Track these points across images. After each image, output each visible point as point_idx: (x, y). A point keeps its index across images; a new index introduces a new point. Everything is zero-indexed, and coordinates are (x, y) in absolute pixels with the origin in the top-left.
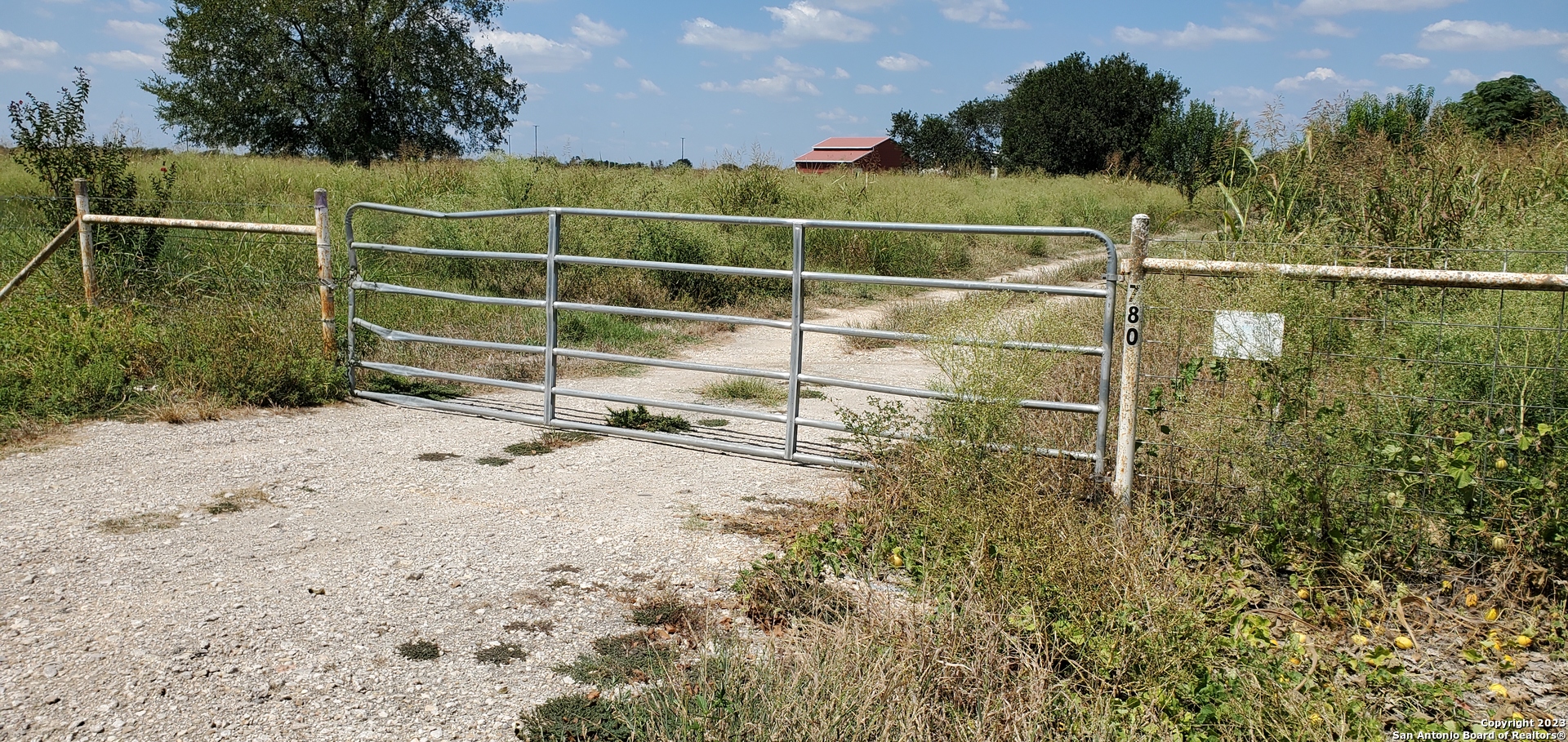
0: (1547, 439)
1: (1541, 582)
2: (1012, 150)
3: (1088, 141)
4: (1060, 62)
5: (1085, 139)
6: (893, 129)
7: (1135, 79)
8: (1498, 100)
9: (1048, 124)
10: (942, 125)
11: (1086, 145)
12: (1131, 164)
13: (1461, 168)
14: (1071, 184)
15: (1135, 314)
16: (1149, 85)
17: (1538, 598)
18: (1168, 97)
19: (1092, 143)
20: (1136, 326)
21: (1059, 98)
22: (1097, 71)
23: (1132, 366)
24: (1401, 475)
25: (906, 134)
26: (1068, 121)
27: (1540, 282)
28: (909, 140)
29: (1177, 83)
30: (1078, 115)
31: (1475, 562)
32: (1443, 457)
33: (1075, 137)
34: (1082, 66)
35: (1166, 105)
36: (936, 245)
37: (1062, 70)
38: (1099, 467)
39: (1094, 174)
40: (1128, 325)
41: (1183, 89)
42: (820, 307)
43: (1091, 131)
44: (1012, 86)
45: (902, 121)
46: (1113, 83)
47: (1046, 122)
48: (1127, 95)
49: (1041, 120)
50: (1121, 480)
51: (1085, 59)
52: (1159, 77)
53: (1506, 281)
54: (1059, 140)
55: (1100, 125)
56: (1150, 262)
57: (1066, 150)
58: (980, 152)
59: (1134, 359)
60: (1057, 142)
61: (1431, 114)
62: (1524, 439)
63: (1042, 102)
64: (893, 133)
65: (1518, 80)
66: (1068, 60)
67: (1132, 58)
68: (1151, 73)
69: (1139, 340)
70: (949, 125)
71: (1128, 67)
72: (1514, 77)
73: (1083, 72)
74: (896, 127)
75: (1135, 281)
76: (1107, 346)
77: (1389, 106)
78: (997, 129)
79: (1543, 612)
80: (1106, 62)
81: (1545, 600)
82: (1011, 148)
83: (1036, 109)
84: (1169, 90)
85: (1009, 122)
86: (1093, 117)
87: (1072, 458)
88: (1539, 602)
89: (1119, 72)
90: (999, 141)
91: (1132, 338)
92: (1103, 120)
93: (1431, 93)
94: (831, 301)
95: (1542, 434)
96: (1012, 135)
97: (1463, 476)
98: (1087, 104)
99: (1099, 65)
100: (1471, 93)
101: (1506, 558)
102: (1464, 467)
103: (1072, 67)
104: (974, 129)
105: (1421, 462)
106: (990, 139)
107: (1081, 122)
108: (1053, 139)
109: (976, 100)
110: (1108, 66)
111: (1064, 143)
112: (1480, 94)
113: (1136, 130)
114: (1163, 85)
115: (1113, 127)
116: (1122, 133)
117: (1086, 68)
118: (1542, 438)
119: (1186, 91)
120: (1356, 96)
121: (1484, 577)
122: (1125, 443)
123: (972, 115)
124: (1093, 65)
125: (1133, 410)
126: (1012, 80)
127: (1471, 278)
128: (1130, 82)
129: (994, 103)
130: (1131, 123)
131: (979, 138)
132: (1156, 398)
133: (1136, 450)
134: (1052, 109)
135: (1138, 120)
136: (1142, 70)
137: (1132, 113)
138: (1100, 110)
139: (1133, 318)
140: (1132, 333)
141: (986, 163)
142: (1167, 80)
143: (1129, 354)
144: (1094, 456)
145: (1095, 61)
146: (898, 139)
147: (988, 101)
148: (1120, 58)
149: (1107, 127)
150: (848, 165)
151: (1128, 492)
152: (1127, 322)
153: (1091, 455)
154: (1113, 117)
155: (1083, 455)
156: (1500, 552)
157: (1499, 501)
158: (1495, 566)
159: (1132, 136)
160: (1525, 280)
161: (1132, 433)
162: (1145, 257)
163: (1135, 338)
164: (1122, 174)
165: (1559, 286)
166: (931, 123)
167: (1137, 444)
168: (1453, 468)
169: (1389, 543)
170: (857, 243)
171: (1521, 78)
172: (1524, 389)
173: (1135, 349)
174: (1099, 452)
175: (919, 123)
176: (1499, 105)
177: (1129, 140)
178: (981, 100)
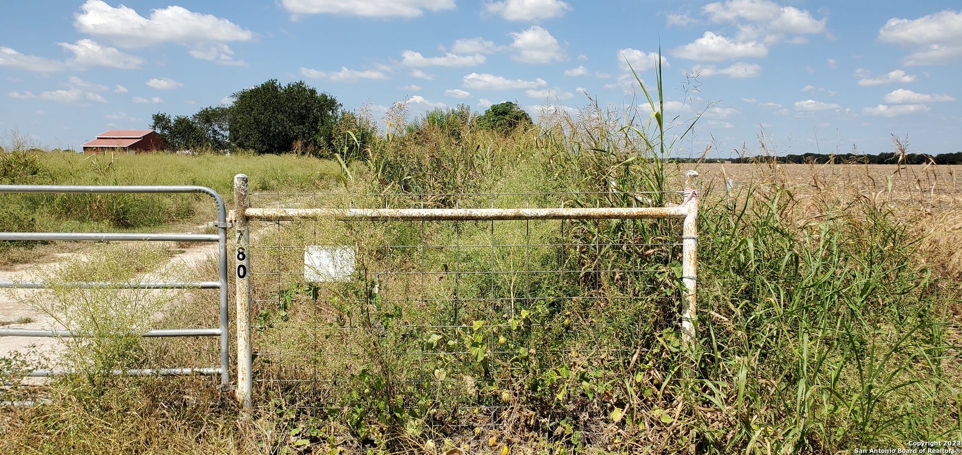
0: (526, 320)
1: (532, 421)
2: (236, 139)
3: (283, 134)
4: (263, 85)
5: (282, 133)
6: (154, 124)
7: (309, 97)
8: (501, 114)
9: (258, 123)
10: (188, 123)
11: (283, 136)
12: (308, 148)
13: (479, 146)
14: (271, 160)
15: (242, 253)
16: (318, 101)
17: (531, 434)
18: (331, 108)
19: (286, 135)
20: (244, 263)
21: (263, 107)
22: (285, 91)
23: (244, 295)
24: (442, 356)
25: (164, 128)
26: (270, 122)
27: (513, 214)
28: (166, 132)
29: (335, 100)
30: (276, 118)
31: (493, 413)
32: (467, 340)
33: (275, 131)
34: (276, 88)
35: (330, 113)
36: (167, 201)
37: (264, 89)
38: (225, 379)
39: (285, 153)
40: (238, 263)
41: (338, 103)
42: (59, 252)
43: (285, 128)
44: (235, 99)
45: (159, 120)
46: (296, 99)
47: (256, 122)
48: (305, 106)
49: (252, 120)
50: (243, 389)
51: (278, 84)
52: (324, 96)
53: (493, 214)
54: (266, 133)
55: (290, 124)
56: (250, 212)
57: (270, 139)
58: (215, 140)
59: (245, 289)
60: (264, 133)
61: (469, 120)
62: (514, 322)
63: (253, 109)
64: (154, 127)
65: (509, 104)
66: (267, 84)
67: (306, 84)
68: (319, 93)
69: (248, 273)
70: (193, 123)
71: (304, 90)
72: (507, 102)
73: (277, 91)
74: (156, 124)
75: (240, 227)
76: (223, 280)
77: (449, 116)
78: (226, 125)
79: (535, 443)
80: (291, 86)
81: (536, 435)
82: (234, 137)
83: (249, 113)
84: (331, 104)
85: (233, 121)
86: (285, 119)
87: (202, 374)
88: (533, 437)
89: (299, 92)
90: (227, 133)
91: (241, 273)
92: (292, 121)
93: (469, 108)
94: (71, 247)
95: (524, 317)
96: (235, 129)
97: (480, 353)
98: (281, 111)
99: (287, 88)
100: (489, 110)
101: (511, 406)
102: (480, 346)
103: (270, 88)
104: (211, 125)
105: (454, 345)
106: (222, 132)
107: (278, 122)
108: (262, 132)
109: (210, 107)
110: (292, 88)
111: (269, 135)
112: (493, 111)
113: (313, 127)
114: (326, 101)
115: (298, 125)
116: (304, 129)
117: (279, 89)
118: (525, 320)
119: (340, 105)
120: (432, 110)
121: (500, 422)
122: (243, 357)
123: (208, 116)
124: (283, 88)
125: (247, 330)
126: (234, 95)
127: (473, 214)
128: (306, 98)
129: (222, 110)
130: (309, 123)
131: (214, 131)
132: (264, 319)
133: (253, 362)
134: (259, 114)
135: (314, 122)
136: (313, 92)
137: (309, 117)
138: (290, 115)
139: (241, 256)
140: (241, 269)
141: (219, 146)
142: (329, 98)
143: (241, 285)
144: (220, 371)
145: (284, 85)
146: (158, 131)
147: (218, 108)
148: (299, 84)
149: (295, 126)
150: (124, 149)
151: (249, 396)
152: (237, 260)
153: (217, 370)
154: (298, 119)
155: (211, 370)
156: (507, 403)
157: (503, 367)
158: (505, 414)
159: (311, 131)
160: (504, 213)
161: (248, 348)
162: (246, 207)
163: (244, 272)
164: (303, 153)
165: (524, 216)
166: (181, 122)
167: (254, 357)
168: (473, 348)
169: (438, 408)
170: (100, 202)
171: (511, 103)
172: (512, 284)
173: (245, 281)
174: (223, 367)
175: (172, 121)
176: (502, 117)
177: (309, 134)
178: (214, 107)
